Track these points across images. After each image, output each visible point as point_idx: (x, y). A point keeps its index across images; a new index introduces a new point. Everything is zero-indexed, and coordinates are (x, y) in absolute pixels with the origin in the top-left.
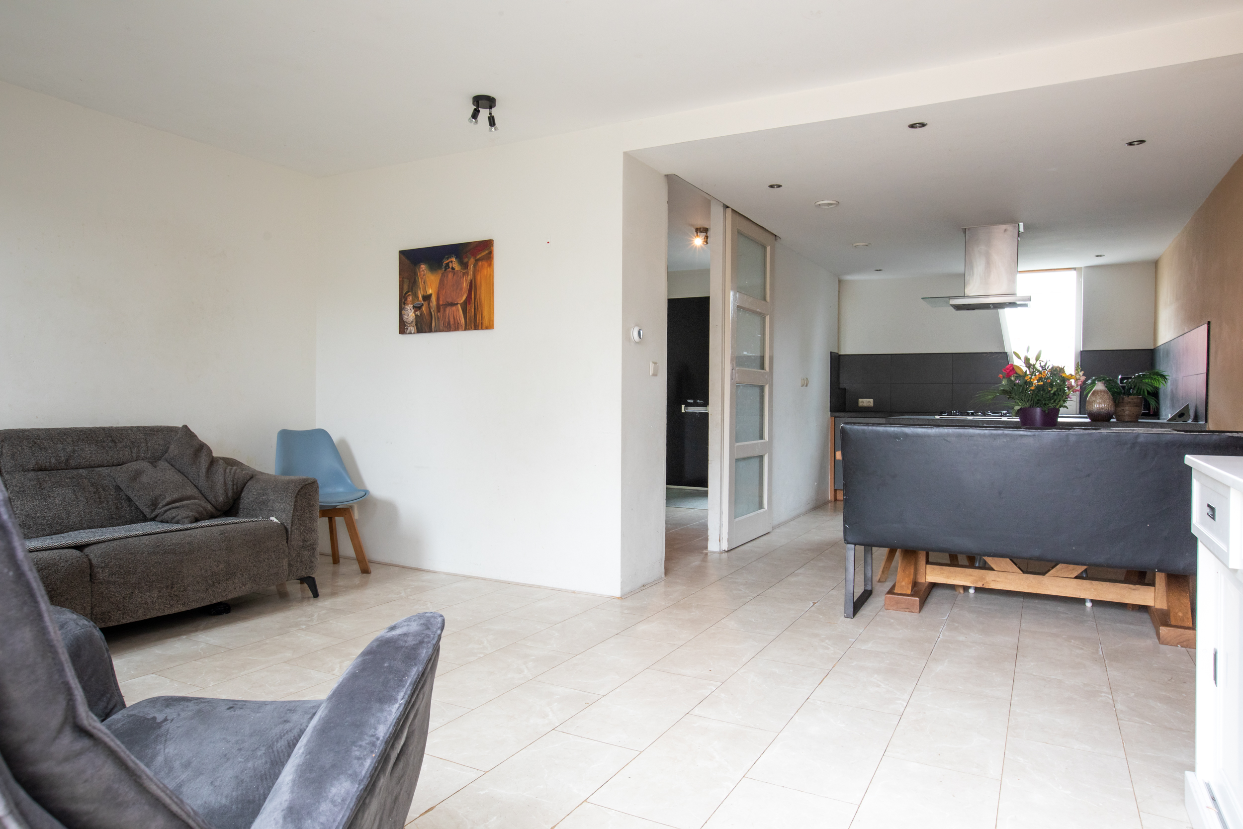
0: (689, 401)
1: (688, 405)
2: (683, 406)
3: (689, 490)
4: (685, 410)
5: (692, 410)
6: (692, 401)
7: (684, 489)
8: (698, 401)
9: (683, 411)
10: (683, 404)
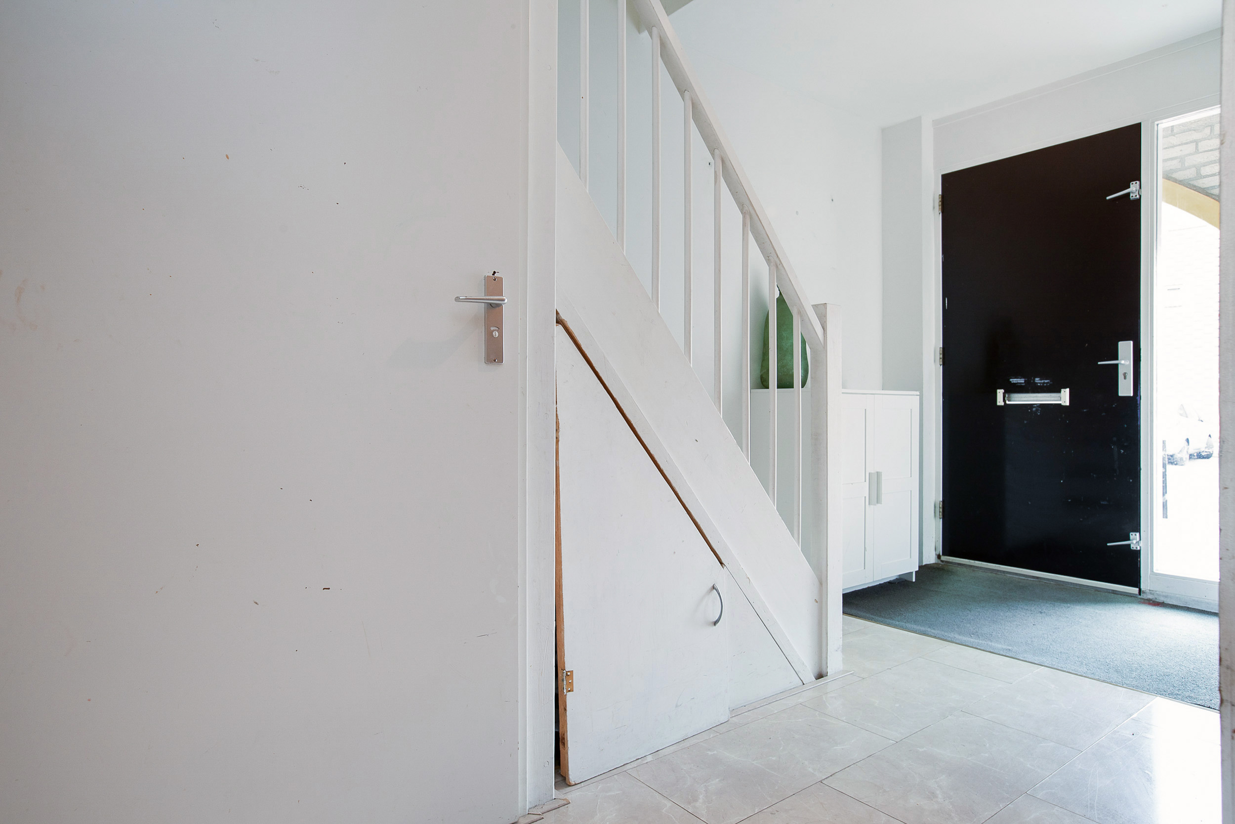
0: (1014, 381)
1: (1011, 389)
2: (1000, 393)
3: (1016, 574)
4: (1004, 400)
5: (1020, 399)
6: (1022, 381)
7: (1004, 572)
8: (1037, 380)
9: (1000, 402)
10: (1000, 388)
